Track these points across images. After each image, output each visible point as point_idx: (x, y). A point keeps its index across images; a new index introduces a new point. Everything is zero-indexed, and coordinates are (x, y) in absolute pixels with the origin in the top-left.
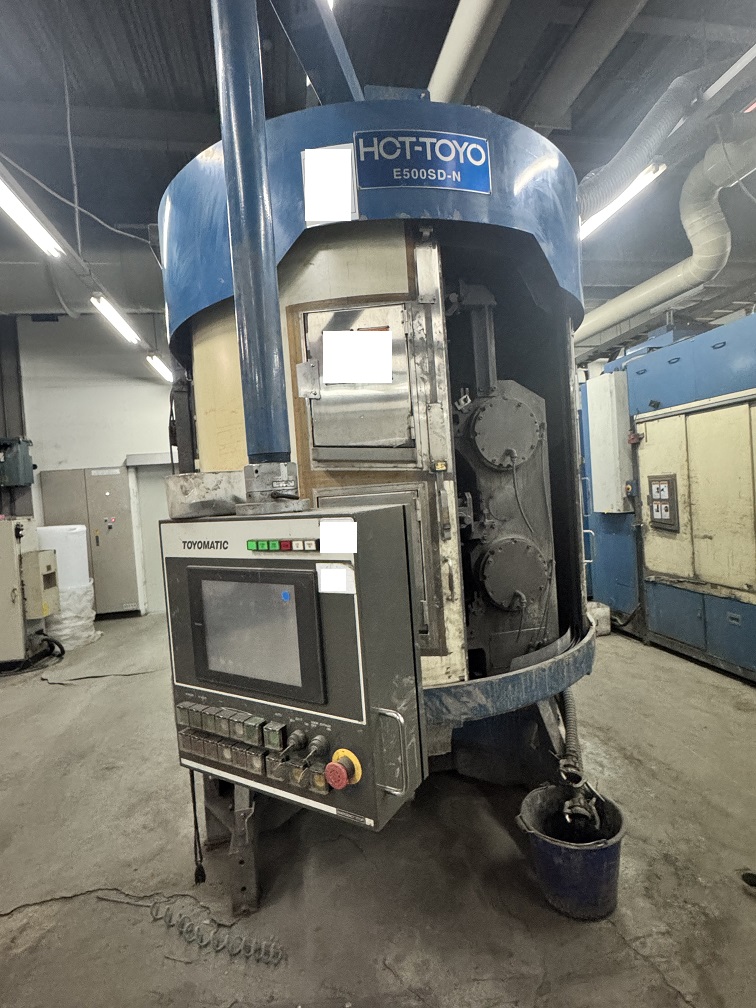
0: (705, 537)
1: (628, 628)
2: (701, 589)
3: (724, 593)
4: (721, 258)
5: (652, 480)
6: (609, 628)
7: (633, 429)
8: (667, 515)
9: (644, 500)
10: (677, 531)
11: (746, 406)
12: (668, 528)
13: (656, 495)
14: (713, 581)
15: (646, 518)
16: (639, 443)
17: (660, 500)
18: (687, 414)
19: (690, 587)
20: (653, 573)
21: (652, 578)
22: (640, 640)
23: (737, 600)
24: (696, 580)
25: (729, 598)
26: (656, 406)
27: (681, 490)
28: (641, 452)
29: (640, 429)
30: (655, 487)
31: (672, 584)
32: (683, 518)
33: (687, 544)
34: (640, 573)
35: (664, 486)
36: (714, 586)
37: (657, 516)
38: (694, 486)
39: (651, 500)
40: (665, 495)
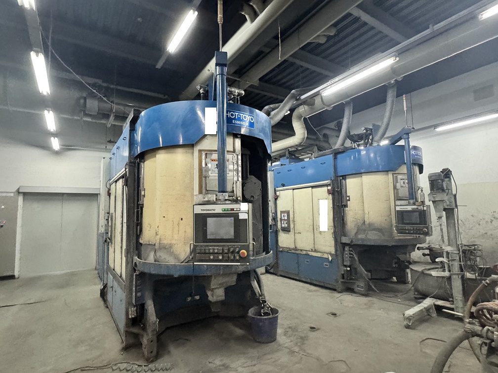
0: (299, 233)
1: (272, 271)
2: (297, 252)
3: (304, 252)
4: (304, 138)
5: (282, 212)
6: (265, 271)
7: (275, 193)
8: (286, 225)
9: (279, 220)
10: (290, 231)
11: (311, 188)
12: (287, 230)
13: (283, 218)
14: (301, 249)
15: (279, 227)
16: (277, 199)
17: (284, 220)
18: (293, 189)
19: (293, 251)
20: (282, 247)
21: (281, 249)
22: (276, 275)
23: (308, 255)
24: (296, 249)
25: (306, 254)
26: (283, 185)
27: (291, 216)
28: (278, 202)
29: (278, 193)
30: (282, 215)
31: (288, 251)
32: (292, 226)
33: (293, 236)
34: (277, 248)
35: (286, 215)
36: (301, 250)
37: (283, 226)
38: (295, 214)
39: (281, 219)
40: (286, 218)
